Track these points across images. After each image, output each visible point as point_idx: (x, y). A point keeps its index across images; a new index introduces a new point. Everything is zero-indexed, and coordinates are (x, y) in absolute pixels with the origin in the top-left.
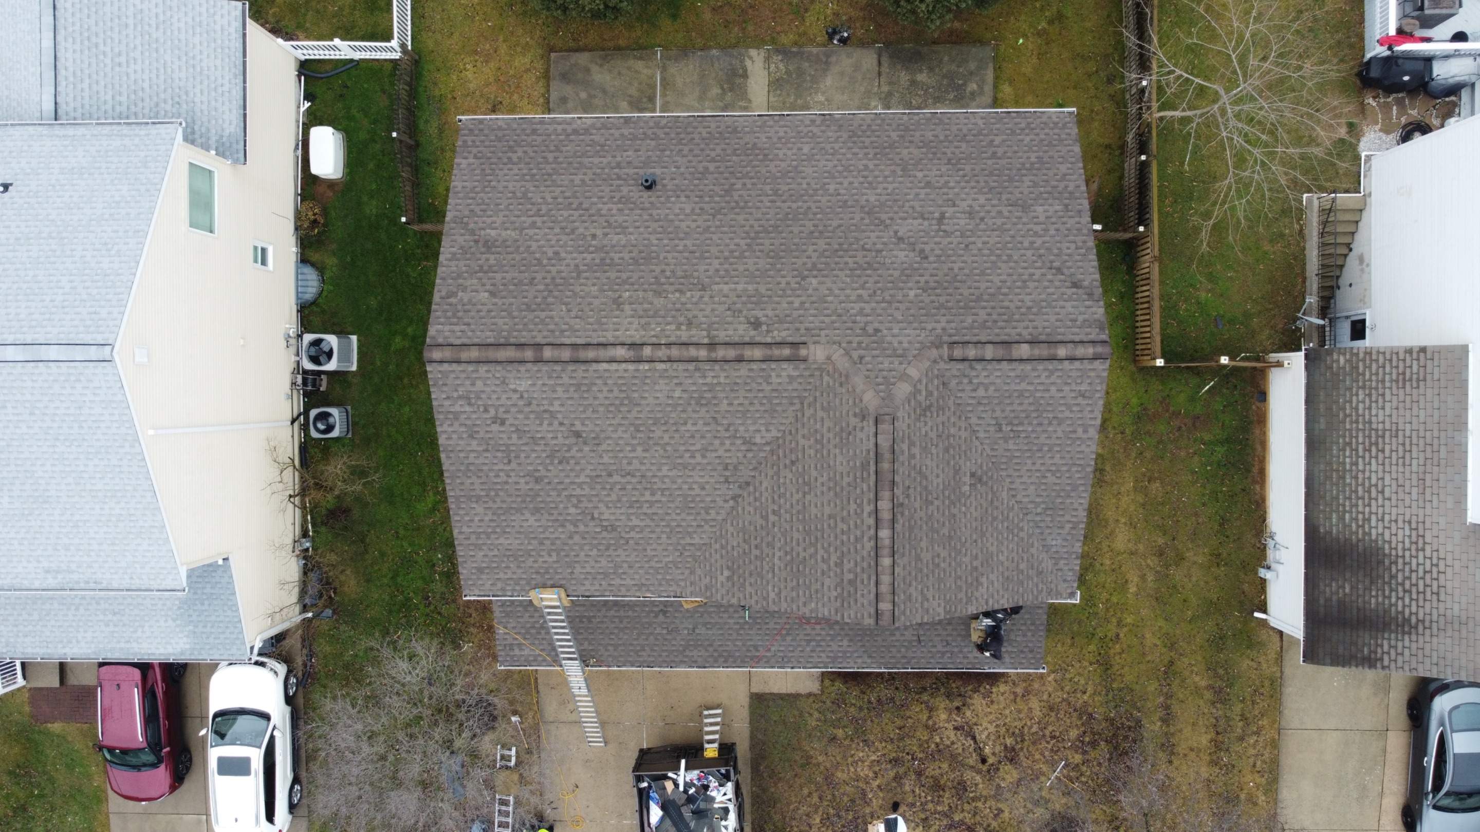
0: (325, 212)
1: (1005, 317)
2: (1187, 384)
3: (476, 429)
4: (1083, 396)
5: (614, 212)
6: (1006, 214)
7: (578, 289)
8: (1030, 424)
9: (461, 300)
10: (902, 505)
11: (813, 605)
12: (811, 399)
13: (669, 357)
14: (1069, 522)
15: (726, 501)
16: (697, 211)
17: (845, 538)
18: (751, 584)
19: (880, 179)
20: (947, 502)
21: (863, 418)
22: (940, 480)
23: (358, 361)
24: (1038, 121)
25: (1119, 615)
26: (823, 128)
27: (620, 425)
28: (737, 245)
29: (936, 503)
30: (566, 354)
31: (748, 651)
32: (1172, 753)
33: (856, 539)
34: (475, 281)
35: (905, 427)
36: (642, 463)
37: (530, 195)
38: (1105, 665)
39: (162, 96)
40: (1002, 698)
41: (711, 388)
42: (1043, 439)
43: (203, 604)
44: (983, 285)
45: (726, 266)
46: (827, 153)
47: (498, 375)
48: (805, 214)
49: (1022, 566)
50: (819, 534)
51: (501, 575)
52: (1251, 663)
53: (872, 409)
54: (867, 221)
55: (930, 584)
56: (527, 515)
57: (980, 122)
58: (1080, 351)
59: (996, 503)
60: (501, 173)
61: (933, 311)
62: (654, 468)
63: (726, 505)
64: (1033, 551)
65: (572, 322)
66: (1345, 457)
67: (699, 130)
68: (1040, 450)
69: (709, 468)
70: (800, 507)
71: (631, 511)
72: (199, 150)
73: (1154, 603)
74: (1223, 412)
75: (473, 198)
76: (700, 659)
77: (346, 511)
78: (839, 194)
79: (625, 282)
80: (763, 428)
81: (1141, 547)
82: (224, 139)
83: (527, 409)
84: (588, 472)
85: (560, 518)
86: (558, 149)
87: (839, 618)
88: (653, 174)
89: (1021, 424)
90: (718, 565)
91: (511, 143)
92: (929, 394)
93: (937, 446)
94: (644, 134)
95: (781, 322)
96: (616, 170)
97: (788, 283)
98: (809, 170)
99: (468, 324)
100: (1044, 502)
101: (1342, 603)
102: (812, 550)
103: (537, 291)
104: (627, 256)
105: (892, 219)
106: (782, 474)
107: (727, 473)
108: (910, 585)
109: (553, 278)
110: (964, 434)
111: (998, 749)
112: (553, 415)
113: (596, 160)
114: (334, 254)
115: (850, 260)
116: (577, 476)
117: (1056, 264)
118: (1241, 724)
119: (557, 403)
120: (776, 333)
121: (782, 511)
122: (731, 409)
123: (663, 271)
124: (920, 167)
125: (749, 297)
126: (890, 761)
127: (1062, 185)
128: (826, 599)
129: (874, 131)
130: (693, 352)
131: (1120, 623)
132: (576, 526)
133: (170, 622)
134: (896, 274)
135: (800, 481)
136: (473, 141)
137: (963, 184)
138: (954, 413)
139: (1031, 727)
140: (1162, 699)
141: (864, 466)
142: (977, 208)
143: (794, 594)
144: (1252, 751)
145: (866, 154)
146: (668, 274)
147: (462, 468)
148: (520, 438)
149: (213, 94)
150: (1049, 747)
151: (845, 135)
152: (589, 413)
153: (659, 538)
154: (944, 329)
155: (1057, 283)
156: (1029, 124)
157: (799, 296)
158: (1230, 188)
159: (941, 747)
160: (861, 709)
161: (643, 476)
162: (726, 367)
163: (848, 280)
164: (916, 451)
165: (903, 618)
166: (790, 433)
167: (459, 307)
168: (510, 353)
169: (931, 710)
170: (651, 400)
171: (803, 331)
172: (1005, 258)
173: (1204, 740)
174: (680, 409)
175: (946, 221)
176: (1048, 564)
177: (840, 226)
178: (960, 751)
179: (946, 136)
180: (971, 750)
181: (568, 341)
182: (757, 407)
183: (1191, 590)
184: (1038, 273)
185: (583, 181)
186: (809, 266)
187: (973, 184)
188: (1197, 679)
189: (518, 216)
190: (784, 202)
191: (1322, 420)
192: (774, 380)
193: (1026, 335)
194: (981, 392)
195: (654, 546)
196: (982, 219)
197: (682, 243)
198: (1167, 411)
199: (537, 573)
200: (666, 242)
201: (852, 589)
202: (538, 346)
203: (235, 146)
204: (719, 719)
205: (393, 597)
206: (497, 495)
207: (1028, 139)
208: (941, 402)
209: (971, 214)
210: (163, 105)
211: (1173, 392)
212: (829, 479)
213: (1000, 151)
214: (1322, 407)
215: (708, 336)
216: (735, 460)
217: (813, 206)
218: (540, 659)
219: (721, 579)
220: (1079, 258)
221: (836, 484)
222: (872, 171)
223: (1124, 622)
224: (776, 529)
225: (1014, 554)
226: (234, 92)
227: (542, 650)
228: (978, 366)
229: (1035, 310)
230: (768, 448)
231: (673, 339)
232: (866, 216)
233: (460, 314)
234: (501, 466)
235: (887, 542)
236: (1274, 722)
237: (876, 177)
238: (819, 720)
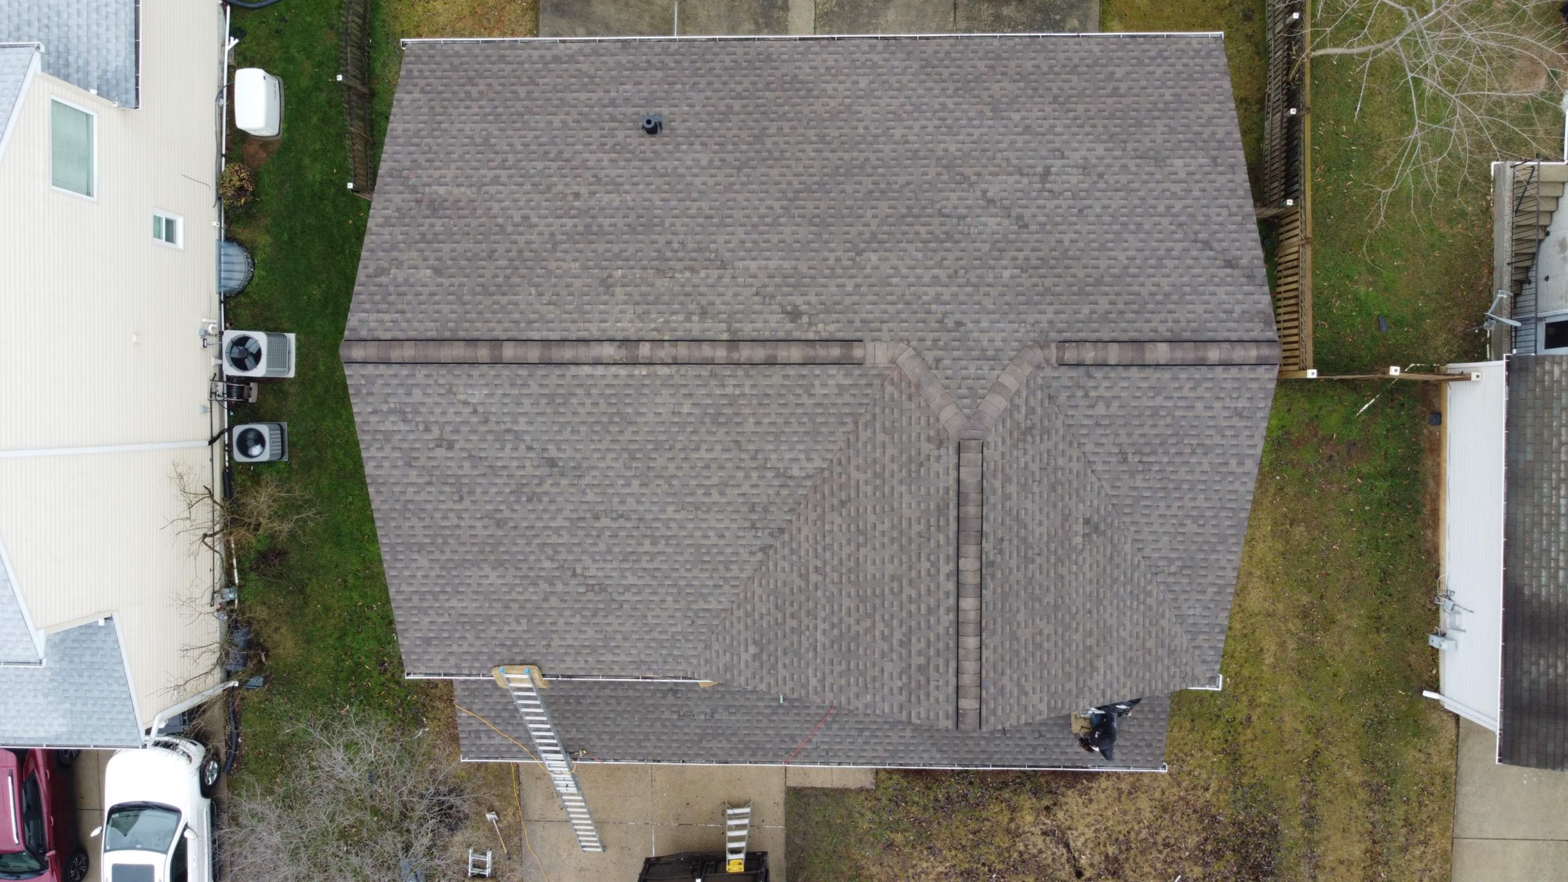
0: (255, 177)
1: (1135, 307)
2: (1341, 401)
3: (415, 454)
4: (1240, 416)
5: (605, 163)
6: (1133, 169)
7: (553, 265)
8: (1166, 453)
9: (395, 279)
10: (992, 564)
11: (869, 698)
12: (869, 417)
13: (675, 358)
14: (1214, 584)
15: (752, 553)
16: (717, 163)
17: (913, 608)
18: (785, 666)
19: (963, 122)
20: (1053, 560)
21: (940, 444)
22: (1044, 529)
23: (298, 365)
24: (1174, 47)
25: (1251, 692)
26: (887, 56)
27: (608, 450)
28: (770, 208)
29: (1038, 560)
30: (534, 354)
31: (783, 741)
32: (1317, 866)
33: (929, 610)
34: (414, 254)
35: (997, 457)
36: (638, 502)
37: (493, 141)
38: (1233, 755)
39: (25, 17)
40: (1102, 796)
41: (732, 401)
42: (1182, 475)
43: (81, 676)
44: (1104, 264)
45: (755, 236)
46: (891, 88)
47: (442, 381)
48: (861, 167)
49: (1150, 644)
50: (878, 602)
51: (455, 648)
52: (1418, 755)
53: (952, 431)
54: (945, 177)
55: (1029, 671)
56: (487, 570)
57: (1096, 49)
58: (1239, 354)
59: (1117, 560)
60: (455, 112)
61: (1036, 298)
62: (655, 508)
63: (752, 559)
64: (1164, 622)
65: (544, 309)
66: (1559, 497)
67: (721, 57)
68: (1178, 489)
69: (730, 509)
70: (852, 564)
71: (625, 565)
72: (75, 88)
73: (1296, 678)
74: (1387, 437)
75: (417, 145)
76: (720, 752)
77: (281, 554)
78: (907, 142)
79: (617, 256)
80: (802, 456)
81: (1280, 607)
82: (109, 75)
83: (483, 428)
84: (566, 513)
85: (532, 574)
86: (532, 82)
87: (904, 717)
88: (660, 115)
89: (1154, 453)
90: (742, 638)
91: (472, 74)
92: (1031, 411)
93: (1040, 482)
94: (648, 62)
95: (827, 311)
96: (609, 109)
97: (838, 259)
98: (867, 110)
99: (402, 312)
100: (1179, 558)
101: (1552, 687)
102: (869, 623)
103: (497, 268)
104: (620, 222)
105: (979, 175)
106: (829, 517)
107: (755, 517)
108: (1003, 674)
109: (520, 251)
110: (1075, 466)
111: (1097, 859)
112: (518, 436)
113: (583, 96)
114: (268, 231)
115: (922, 230)
116: (553, 519)
117: (1202, 236)
118: (1404, 831)
119: (522, 420)
120: (821, 326)
121: (828, 569)
122: (759, 429)
123: (669, 242)
124: (1016, 106)
125: (786, 277)
126: (962, 874)
127: (1208, 130)
128: (886, 690)
129: (954, 60)
130: (707, 351)
131: (1252, 704)
132: (552, 584)
133: (41, 699)
134: (986, 247)
135: (853, 528)
136: (421, 71)
137: (1074, 130)
138: (1064, 438)
139: (1138, 833)
140: (1304, 798)
141: (941, 510)
142: (1094, 161)
143: (843, 681)
144: (1418, 865)
145: (944, 89)
146: (676, 246)
147: (398, 507)
148: (474, 467)
149: (94, 16)
150: (1162, 857)
151: (916, 65)
152: (566, 434)
153: (663, 601)
154: (1051, 322)
155: (1205, 262)
156: (1161, 51)
157: (853, 277)
158: (1414, 145)
159: (1026, 856)
160: (925, 808)
161: (640, 519)
162: (753, 372)
163: (920, 255)
164: (1012, 489)
165: (992, 719)
166: (840, 463)
167: (392, 289)
168: (457, 351)
169: (1013, 810)
170: (650, 417)
171: (858, 324)
172: (1132, 227)
173: (1357, 850)
174: (689, 429)
175: (1052, 178)
176: (1183, 640)
177: (908, 184)
178: (1050, 861)
179: (1051, 67)
180: (1064, 860)
181: (536, 336)
182: (795, 427)
183: (1343, 662)
184: (1179, 247)
185: (564, 122)
186: (867, 236)
187: (1087, 129)
188: (1349, 774)
189: (476, 169)
190: (833, 151)
191: (1529, 449)
192: (819, 390)
193: (1163, 329)
194: (1101, 409)
195: (658, 612)
196: (1101, 176)
197: (696, 205)
198: (1315, 435)
199: (503, 645)
200: (673, 203)
201: (922, 679)
202: (496, 342)
203: (123, 84)
204: (746, 821)
205: (339, 661)
206: (446, 543)
207: (1159, 71)
208: (1046, 423)
209: (1085, 169)
210: (26, 29)
211: (1323, 412)
212: (893, 527)
213: (1123, 87)
214: (1529, 433)
215: (728, 331)
216: (764, 499)
217: (873, 157)
218: (515, 749)
219: (745, 657)
220: (1234, 227)
221: (901, 533)
222: (952, 112)
223: (1258, 701)
224: (819, 593)
225: (1139, 628)
226: (122, 15)
227: (516, 739)
228: (1098, 373)
229: (1175, 297)
230: (809, 483)
231: (680, 334)
232: (944, 171)
233: (392, 298)
234: (450, 505)
235: (972, 616)
236: (1446, 829)
237: (957, 119)
238: (872, 821)
